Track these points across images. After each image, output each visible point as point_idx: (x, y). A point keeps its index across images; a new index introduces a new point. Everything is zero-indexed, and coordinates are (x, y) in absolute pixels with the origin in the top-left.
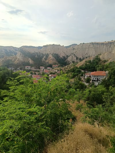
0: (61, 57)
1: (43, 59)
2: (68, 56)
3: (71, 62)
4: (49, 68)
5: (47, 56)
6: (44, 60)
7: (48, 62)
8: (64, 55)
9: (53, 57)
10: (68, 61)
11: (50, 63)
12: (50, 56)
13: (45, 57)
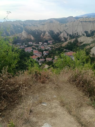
0: (56, 33)
1: (42, 35)
2: (61, 33)
3: (63, 38)
4: (45, 44)
5: (45, 32)
6: (42, 37)
7: (45, 38)
8: (58, 31)
9: (49, 34)
10: (60, 37)
11: (47, 39)
12: (47, 33)
13: (43, 34)
